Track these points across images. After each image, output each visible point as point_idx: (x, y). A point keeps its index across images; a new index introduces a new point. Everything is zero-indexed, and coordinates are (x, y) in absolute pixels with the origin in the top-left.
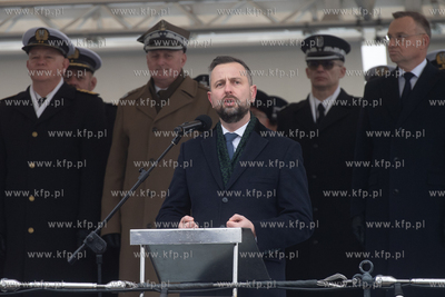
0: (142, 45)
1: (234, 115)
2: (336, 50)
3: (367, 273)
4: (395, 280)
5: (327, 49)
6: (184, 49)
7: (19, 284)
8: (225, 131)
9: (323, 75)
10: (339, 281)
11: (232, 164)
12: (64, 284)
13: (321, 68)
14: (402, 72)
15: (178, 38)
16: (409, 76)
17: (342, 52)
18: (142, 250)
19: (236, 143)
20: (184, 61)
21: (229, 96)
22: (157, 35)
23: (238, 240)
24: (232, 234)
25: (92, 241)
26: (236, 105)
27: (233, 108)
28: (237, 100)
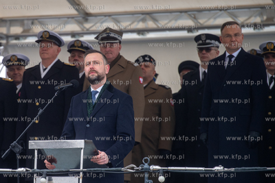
0: (97, 41)
1: (95, 80)
2: (213, 42)
3: (146, 164)
4: (160, 168)
5: (208, 41)
6: (120, 42)
8: (92, 90)
9: (205, 55)
10: (132, 168)
11: (94, 107)
13: (204, 52)
14: (228, 54)
15: (116, 36)
16: (231, 57)
17: (217, 43)
18: (36, 152)
19: (97, 96)
20: (120, 48)
21: (92, 70)
22: (105, 35)
23: (83, 146)
24: (79, 143)
25: (14, 147)
26: (96, 75)
27: (94, 76)
28: (97, 72)
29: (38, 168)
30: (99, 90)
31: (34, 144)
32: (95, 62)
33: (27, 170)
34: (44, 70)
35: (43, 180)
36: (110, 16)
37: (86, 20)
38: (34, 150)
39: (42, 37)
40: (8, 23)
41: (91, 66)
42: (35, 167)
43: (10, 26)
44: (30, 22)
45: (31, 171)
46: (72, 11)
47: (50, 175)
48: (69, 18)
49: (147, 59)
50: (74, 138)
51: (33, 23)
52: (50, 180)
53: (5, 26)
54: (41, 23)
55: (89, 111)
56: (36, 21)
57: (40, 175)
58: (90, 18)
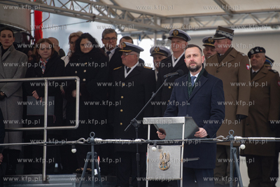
3: (232, 135)
4: (242, 138)
8: (191, 75)
10: (221, 139)
18: (149, 126)
19: (195, 80)
21: (192, 62)
23: (184, 122)
24: (181, 119)
25: (133, 123)
26: (196, 65)
27: (194, 66)
28: (196, 63)
29: (150, 139)
30: (197, 76)
31: (147, 121)
33: (142, 141)
34: (175, 60)
35: (154, 148)
36: (249, 13)
37: (232, 17)
38: (147, 125)
39: (173, 34)
40: (171, 20)
42: (149, 138)
43: (173, 22)
44: (188, 19)
45: (145, 141)
46: (220, 10)
47: (160, 144)
48: (218, 15)
49: (257, 50)
50: (176, 115)
51: (190, 20)
52: (160, 148)
53: (169, 23)
54: (197, 20)
55: (189, 93)
56: (193, 19)
57: (151, 144)
58: (234, 15)
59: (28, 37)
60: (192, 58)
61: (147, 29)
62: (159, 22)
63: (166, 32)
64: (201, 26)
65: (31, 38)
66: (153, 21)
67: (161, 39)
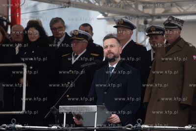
1: (112, 59)
3: (139, 124)
7: (22, 127)
12: (37, 127)
18: (65, 114)
21: (110, 52)
23: (96, 110)
26: (113, 55)
28: (113, 53)
30: (114, 66)
32: (111, 46)
33: (58, 128)
39: (118, 23)
41: (108, 49)
43: (155, 7)
44: (170, 4)
45: (61, 128)
51: (171, 5)
59: (5, 23)
60: (109, 49)
61: (128, 14)
62: (140, 7)
63: (148, 17)
64: (182, 11)
65: (8, 23)
66: (134, 6)
67: (143, 24)
